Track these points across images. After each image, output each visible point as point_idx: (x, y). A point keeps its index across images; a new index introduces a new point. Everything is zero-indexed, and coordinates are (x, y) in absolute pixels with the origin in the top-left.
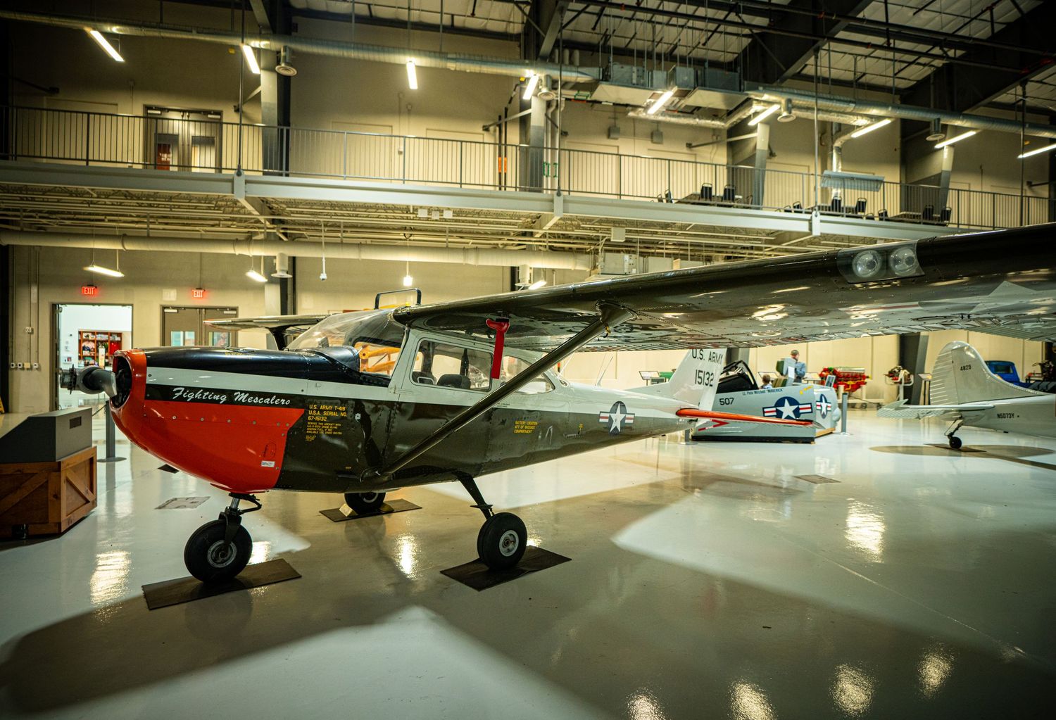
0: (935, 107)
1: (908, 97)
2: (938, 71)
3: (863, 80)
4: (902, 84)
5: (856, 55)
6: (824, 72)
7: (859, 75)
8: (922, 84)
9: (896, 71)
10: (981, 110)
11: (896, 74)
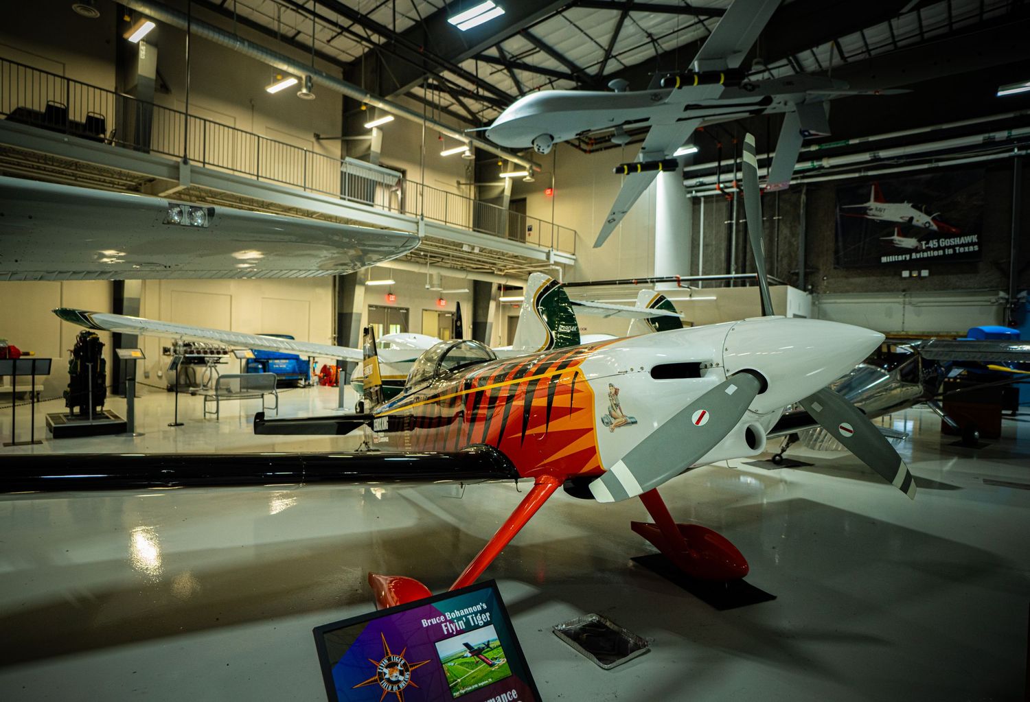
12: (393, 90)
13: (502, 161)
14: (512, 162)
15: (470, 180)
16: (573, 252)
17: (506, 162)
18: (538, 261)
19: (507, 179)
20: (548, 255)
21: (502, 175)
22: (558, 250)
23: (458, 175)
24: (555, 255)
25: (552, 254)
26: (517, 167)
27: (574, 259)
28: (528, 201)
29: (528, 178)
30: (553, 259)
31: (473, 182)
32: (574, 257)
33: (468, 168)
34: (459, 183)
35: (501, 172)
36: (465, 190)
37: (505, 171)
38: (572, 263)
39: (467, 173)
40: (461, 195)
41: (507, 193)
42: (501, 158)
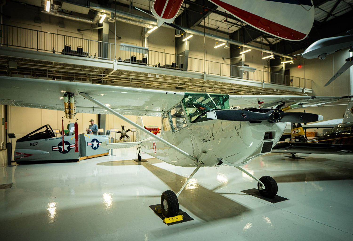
0: (240, 41)
1: (232, 36)
2: (240, 29)
3: (219, 29)
4: (231, 32)
5: (216, 20)
6: (207, 25)
7: (217, 27)
8: (236, 32)
9: (229, 27)
10: (252, 43)
11: (228, 28)
12: (250, 41)
13: (281, 58)
14: (285, 58)
15: (269, 66)
16: (311, 88)
17: (283, 58)
18: (298, 92)
19: (284, 64)
20: (303, 90)
21: (282, 63)
22: (306, 88)
23: (265, 64)
24: (305, 90)
25: (304, 89)
26: (287, 59)
27: (312, 91)
28: (290, 71)
29: (292, 63)
30: (305, 91)
31: (270, 66)
32: (312, 90)
33: (268, 61)
34: (265, 67)
35: (281, 62)
36: (267, 69)
37: (283, 61)
38: (311, 92)
39: (267, 63)
40: (266, 71)
41: (284, 69)
42: (281, 56)
